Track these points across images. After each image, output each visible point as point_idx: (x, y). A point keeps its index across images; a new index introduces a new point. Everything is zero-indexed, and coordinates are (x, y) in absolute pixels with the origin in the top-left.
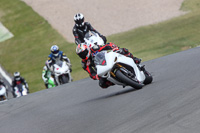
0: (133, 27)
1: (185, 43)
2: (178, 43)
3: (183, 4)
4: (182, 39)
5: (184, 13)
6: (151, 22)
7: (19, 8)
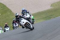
0: (36, 12)
1: (52, 17)
2: (50, 17)
3: (51, 5)
4: (51, 15)
5: (52, 8)
6: (42, 10)
7: (2, 6)
